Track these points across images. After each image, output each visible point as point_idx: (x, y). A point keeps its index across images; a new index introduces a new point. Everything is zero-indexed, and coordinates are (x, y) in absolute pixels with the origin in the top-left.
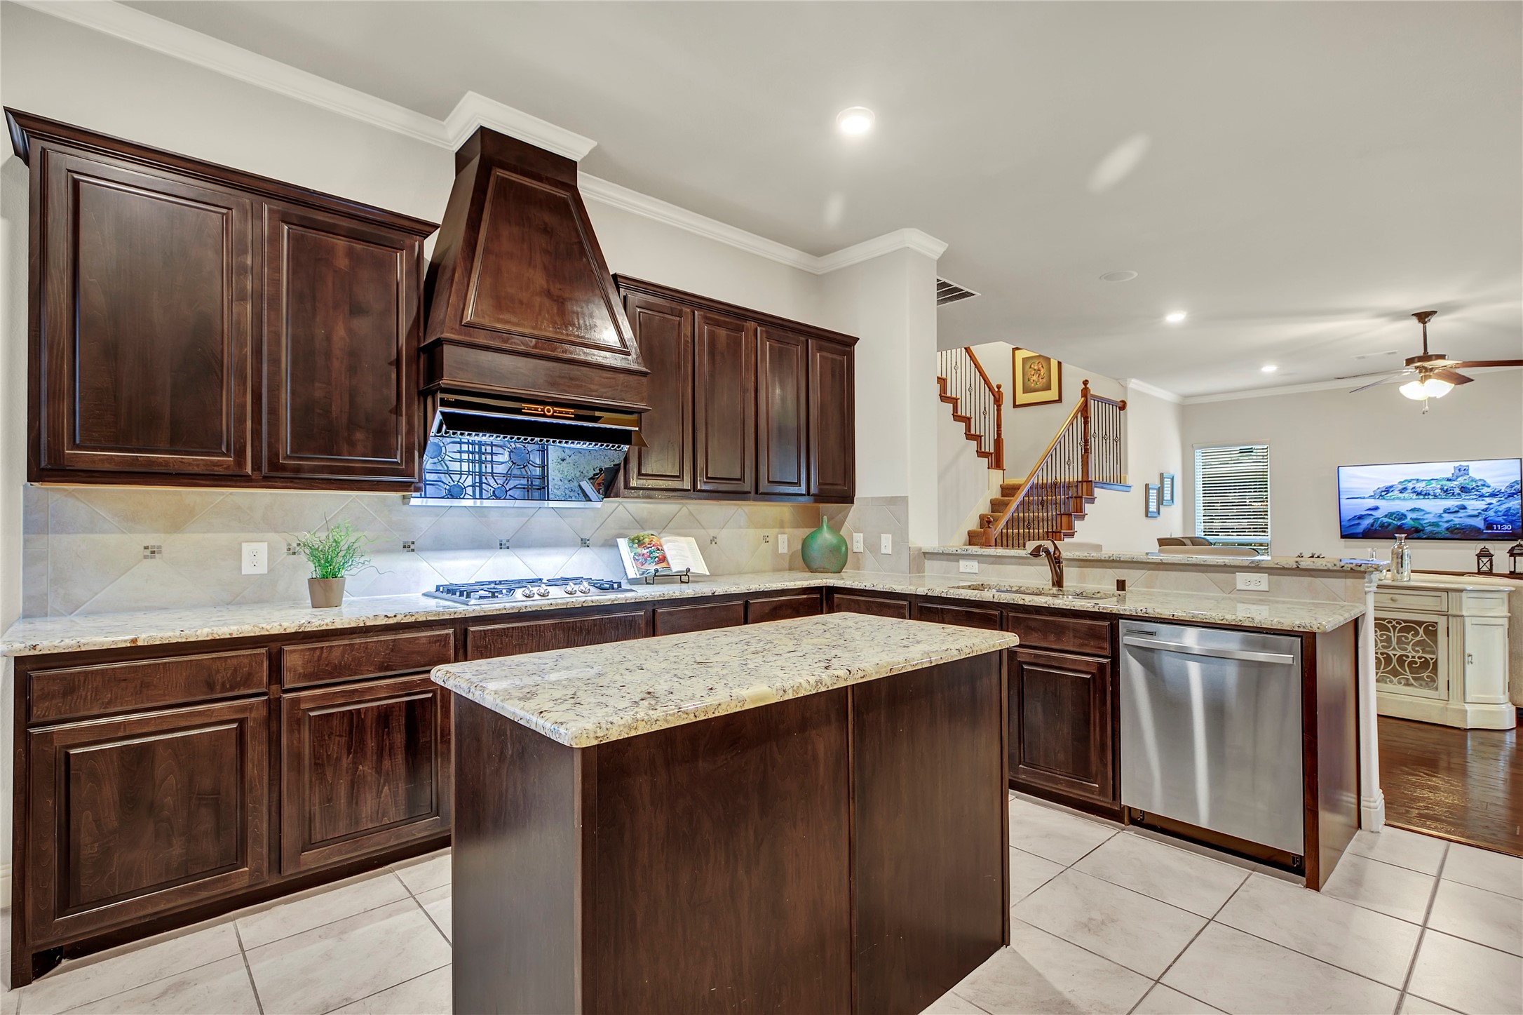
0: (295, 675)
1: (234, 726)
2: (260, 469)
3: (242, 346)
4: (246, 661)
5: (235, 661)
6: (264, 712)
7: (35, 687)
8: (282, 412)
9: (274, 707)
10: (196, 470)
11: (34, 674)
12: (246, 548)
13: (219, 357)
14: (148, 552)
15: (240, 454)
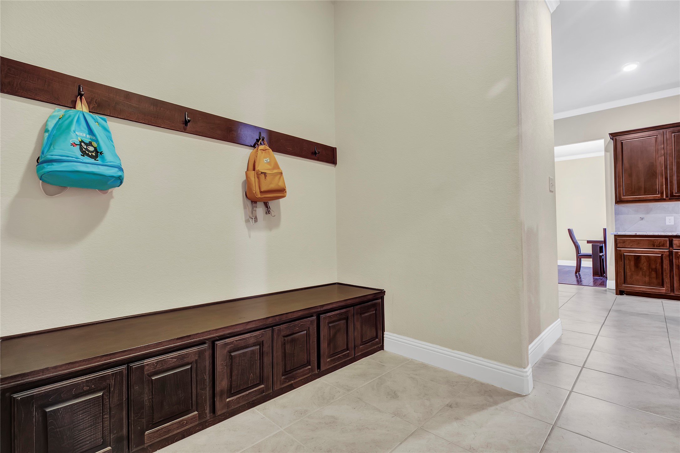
0: (676, 246)
1: (660, 255)
2: (668, 197)
3: (662, 167)
4: (663, 241)
5: (660, 241)
6: (668, 253)
7: (618, 241)
8: (674, 182)
9: (671, 253)
10: (651, 199)
11: (618, 238)
12: (667, 218)
13: (656, 171)
14: (641, 219)
15: (662, 193)
